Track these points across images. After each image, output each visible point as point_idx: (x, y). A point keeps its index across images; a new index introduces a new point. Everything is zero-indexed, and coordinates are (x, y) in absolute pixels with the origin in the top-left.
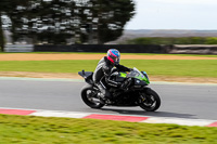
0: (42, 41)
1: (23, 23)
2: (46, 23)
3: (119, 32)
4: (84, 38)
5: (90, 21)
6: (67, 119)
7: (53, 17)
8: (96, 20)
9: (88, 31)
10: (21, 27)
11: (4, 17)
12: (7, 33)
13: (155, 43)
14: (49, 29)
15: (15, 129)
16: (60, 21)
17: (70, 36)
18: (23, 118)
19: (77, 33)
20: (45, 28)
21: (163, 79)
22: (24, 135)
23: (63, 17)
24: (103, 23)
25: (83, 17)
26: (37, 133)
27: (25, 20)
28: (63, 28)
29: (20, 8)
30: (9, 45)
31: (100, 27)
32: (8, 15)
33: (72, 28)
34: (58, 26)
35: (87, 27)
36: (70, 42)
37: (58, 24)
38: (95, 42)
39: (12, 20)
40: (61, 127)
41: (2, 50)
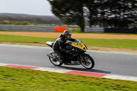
2: (114, 13)
7: (119, 9)
10: (96, 15)
11: (85, 8)
12: (86, 19)
14: (116, 17)
15: (92, 87)
16: (124, 11)
17: (131, 22)
18: (97, 79)
20: (113, 16)
23: (126, 8)
27: (99, 10)
28: (126, 16)
29: (96, 2)
30: (87, 27)
32: (87, 6)
33: (132, 17)
34: (123, 15)
39: (90, 10)
40: (124, 87)
41: (83, 31)
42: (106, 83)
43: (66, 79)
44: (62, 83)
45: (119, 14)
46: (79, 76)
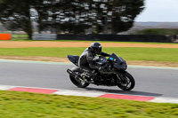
0: (64, 31)
1: (47, 16)
2: (68, 16)
3: (130, 24)
4: (100, 28)
5: (105, 14)
6: (85, 98)
7: (74, 11)
8: (110, 14)
9: (103, 22)
10: (46, 19)
11: (33, 10)
12: (35, 24)
13: (161, 34)
14: (70, 21)
15: (40, 105)
16: (80, 14)
17: (88, 27)
18: (47, 96)
19: (94, 24)
20: (67, 19)
21: (167, 65)
22: (48, 110)
23: (82, 10)
24: (117, 17)
25: (99, 10)
26: (58, 109)
27: (50, 13)
28: (82, 20)
29: (45, 2)
30: (36, 33)
31: (113, 20)
32: (36, 8)
33: (90, 20)
34: (78, 19)
35: (103, 19)
36: (88, 32)
37: (77, 17)
38: (110, 32)
39: (39, 12)
40: (79, 104)
41: (30, 38)
42: (57, 101)
43: (9, 97)
44: (4, 102)
45: (74, 17)
46: (26, 93)
